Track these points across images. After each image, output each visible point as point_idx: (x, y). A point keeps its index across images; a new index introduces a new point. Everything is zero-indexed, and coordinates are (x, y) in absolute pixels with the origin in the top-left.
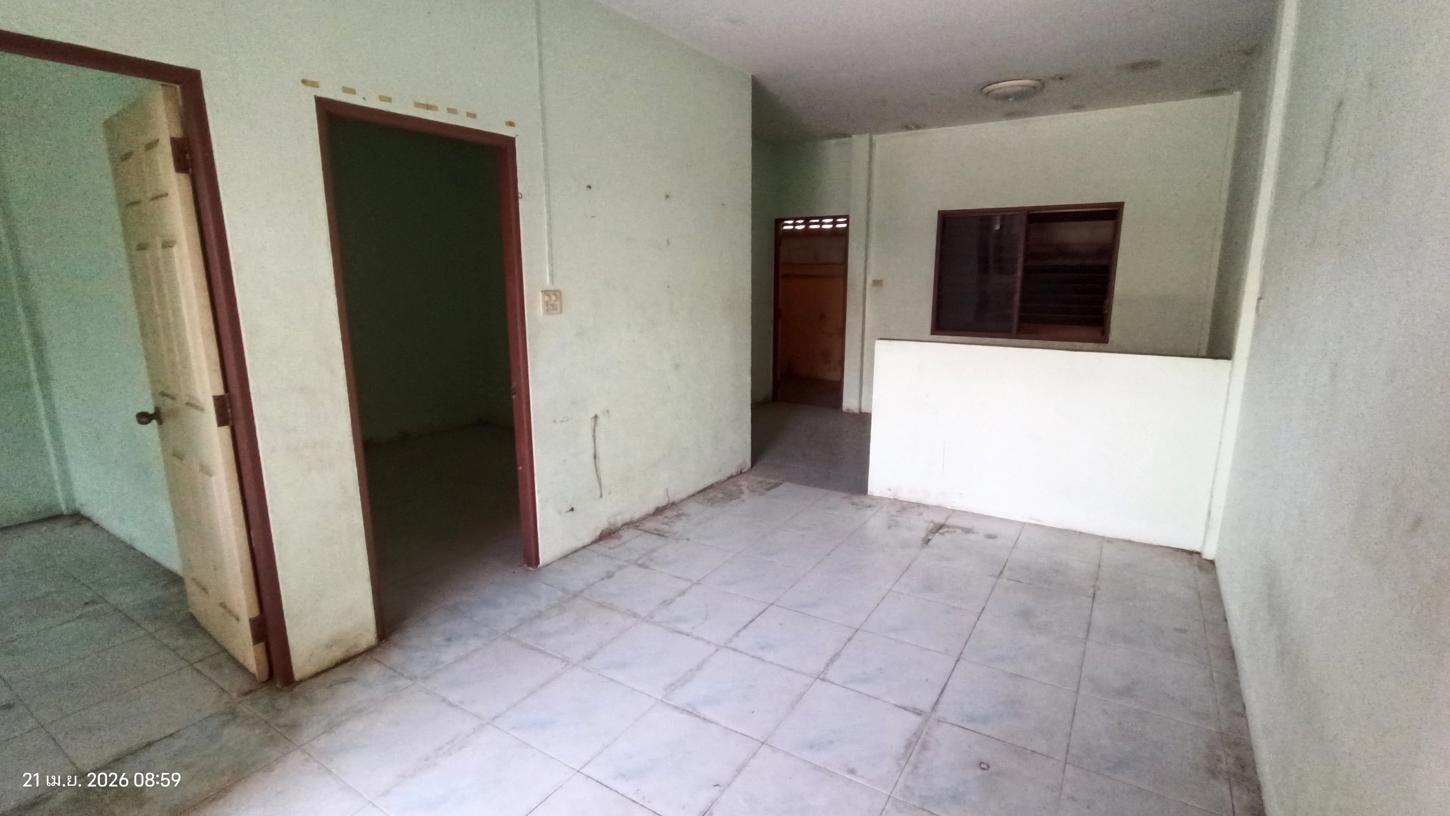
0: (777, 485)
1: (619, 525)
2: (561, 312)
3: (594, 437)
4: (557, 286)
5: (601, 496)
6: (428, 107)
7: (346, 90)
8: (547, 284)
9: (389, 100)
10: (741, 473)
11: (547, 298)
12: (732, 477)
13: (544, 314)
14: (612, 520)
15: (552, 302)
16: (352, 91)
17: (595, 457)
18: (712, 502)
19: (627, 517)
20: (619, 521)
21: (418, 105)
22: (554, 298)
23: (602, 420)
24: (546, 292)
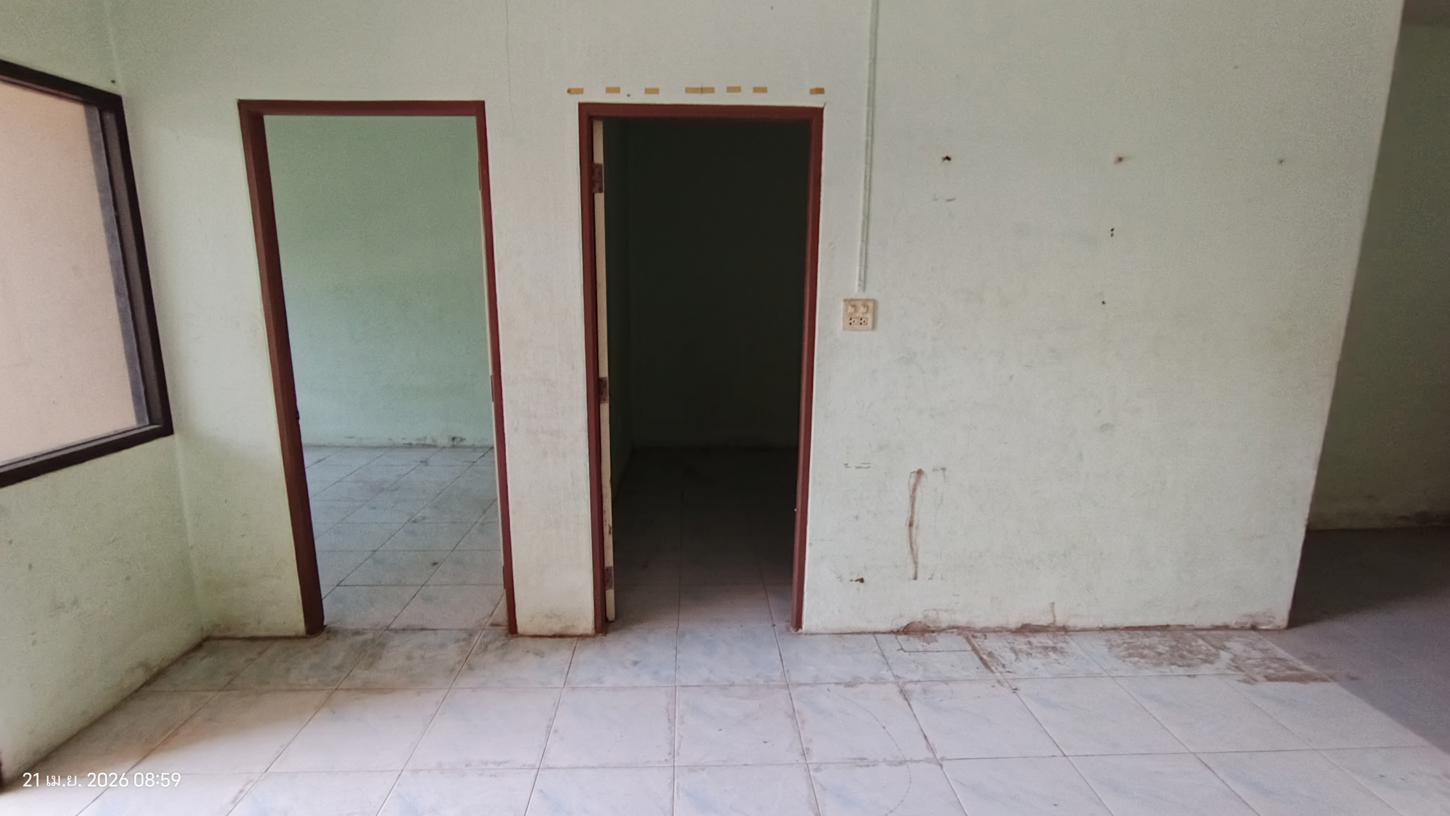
0: (1305, 678)
1: (944, 625)
2: (874, 327)
3: (913, 499)
4: (871, 293)
5: (915, 578)
6: (702, 90)
7: (609, 90)
8: (855, 292)
9: (655, 91)
10: (1254, 628)
11: (851, 310)
12: (1226, 627)
13: (844, 329)
14: (932, 614)
15: (858, 315)
16: (617, 90)
17: (911, 525)
18: (1134, 652)
19: (961, 619)
20: (945, 620)
21: (689, 90)
22: (862, 309)
23: (930, 480)
24: (851, 302)
